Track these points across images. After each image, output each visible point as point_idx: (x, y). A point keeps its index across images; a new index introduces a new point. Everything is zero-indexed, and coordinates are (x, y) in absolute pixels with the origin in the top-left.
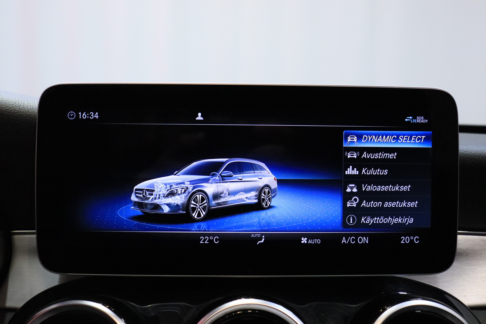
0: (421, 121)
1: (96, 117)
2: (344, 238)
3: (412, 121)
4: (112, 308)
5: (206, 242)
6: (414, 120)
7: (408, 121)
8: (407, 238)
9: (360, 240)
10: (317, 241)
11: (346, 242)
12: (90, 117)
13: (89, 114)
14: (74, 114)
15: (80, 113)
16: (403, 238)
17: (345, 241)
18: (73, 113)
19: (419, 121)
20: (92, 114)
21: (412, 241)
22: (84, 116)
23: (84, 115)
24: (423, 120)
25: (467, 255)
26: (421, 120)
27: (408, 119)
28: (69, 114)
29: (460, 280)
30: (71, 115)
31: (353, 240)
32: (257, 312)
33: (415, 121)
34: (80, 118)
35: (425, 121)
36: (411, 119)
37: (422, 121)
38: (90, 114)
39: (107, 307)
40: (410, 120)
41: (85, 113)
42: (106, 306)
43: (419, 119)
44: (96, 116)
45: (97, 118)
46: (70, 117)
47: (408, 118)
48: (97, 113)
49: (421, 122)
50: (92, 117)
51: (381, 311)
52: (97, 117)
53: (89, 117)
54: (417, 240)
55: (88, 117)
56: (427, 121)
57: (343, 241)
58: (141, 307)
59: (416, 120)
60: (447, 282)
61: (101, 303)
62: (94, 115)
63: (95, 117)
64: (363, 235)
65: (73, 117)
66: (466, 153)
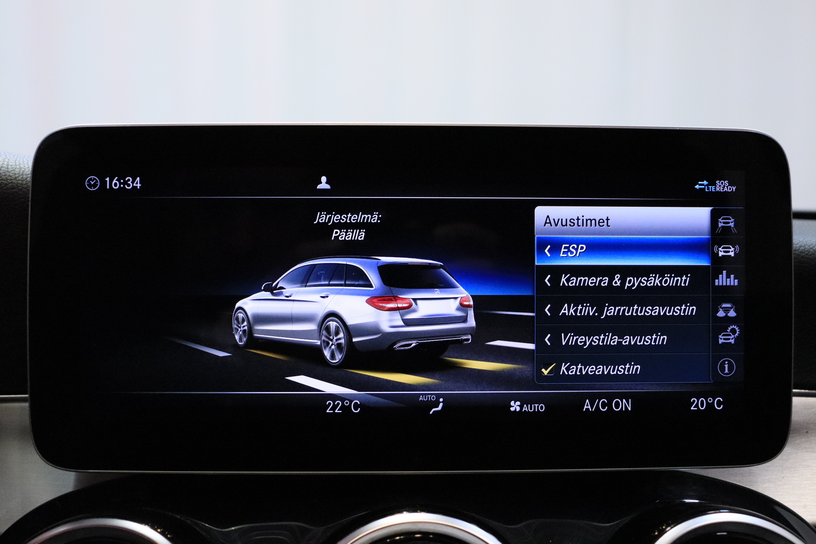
0: (724, 188)
1: (137, 186)
2: (587, 400)
3: (708, 189)
4: (168, 534)
5: (336, 411)
6: (710, 187)
7: (699, 188)
8: (702, 401)
9: (617, 405)
10: (538, 407)
11: (592, 409)
12: (126, 186)
13: (124, 180)
14: (97, 181)
15: (108, 179)
16: (694, 401)
17: (589, 407)
18: (94, 179)
19: (720, 189)
20: (129, 180)
21: (710, 406)
22: (116, 184)
23: (114, 181)
24: (727, 187)
25: (807, 432)
26: (724, 186)
27: (700, 185)
28: (88, 181)
29: (795, 478)
30: (92, 182)
31: (604, 405)
32: (431, 536)
33: (713, 189)
34: (108, 188)
35: (730, 189)
36: (706, 185)
37: (726, 189)
38: (126, 179)
39: (159, 530)
40: (703, 187)
41: (117, 178)
42: (156, 530)
43: (720, 186)
44: (137, 183)
45: (138, 188)
46: (90, 185)
47: (699, 183)
48: (138, 179)
49: (723, 190)
50: (129, 185)
51: (656, 533)
52: (139, 185)
53: (124, 186)
54: (719, 403)
55: (122, 186)
56: (734, 189)
57: (585, 407)
58: (220, 530)
59: (716, 188)
60: (772, 482)
61: (148, 525)
62: (133, 182)
63: (135, 185)
64: (622, 396)
65: (95, 185)
66: (803, 248)
